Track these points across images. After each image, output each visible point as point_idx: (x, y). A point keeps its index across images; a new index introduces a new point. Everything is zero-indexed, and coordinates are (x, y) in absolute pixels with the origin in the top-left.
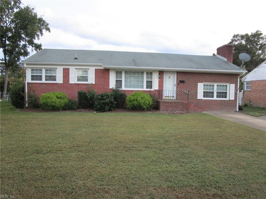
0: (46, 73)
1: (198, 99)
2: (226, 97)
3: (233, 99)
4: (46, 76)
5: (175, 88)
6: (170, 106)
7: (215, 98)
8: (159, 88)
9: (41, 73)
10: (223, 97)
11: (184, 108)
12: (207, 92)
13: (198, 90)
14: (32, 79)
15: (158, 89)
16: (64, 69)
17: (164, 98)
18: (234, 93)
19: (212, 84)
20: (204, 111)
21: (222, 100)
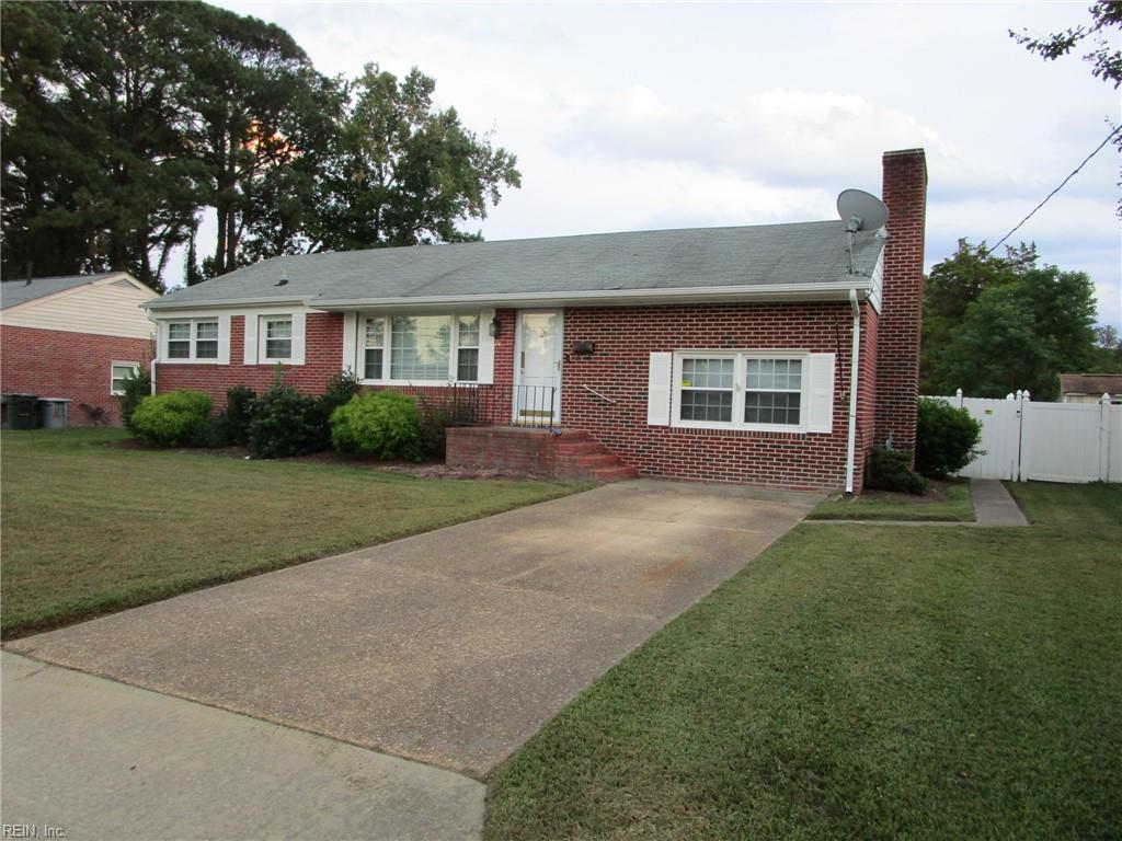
0: (199, 335)
1: (651, 427)
2: (794, 419)
3: (828, 429)
4: (199, 343)
5: (559, 375)
6: (479, 450)
7: (738, 423)
8: (495, 377)
9: (188, 335)
10: (779, 420)
11: (532, 458)
12: (700, 395)
13: (650, 383)
14: (172, 355)
15: (492, 383)
16: (232, 318)
17: (516, 417)
18: (832, 397)
19: (720, 354)
20: (679, 480)
21: (767, 434)
